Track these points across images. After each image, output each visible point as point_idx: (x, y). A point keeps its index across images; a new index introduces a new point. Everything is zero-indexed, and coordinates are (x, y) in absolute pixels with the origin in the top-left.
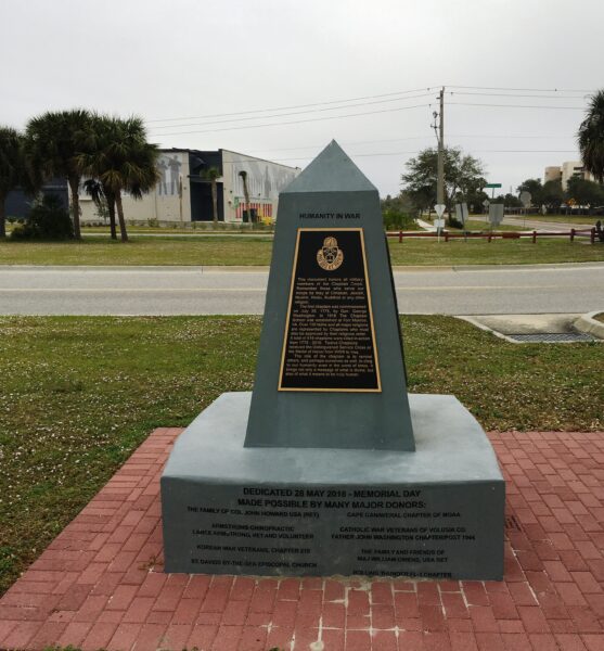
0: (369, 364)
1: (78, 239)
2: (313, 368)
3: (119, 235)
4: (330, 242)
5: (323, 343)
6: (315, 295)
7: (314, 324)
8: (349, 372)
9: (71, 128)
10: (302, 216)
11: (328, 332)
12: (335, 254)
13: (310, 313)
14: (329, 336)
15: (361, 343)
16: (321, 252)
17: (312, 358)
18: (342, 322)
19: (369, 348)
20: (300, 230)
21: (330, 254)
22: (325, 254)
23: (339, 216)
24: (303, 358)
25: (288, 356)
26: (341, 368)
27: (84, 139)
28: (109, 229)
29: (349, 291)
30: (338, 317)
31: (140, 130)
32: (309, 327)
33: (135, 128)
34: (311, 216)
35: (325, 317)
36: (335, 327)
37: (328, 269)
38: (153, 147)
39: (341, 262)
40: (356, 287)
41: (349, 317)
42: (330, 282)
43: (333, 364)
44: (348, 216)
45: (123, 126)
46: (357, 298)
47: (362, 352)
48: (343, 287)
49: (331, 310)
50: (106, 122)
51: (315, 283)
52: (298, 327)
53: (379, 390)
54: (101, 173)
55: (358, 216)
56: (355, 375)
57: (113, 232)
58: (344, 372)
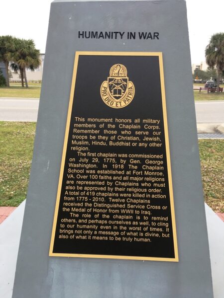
0: (164, 228)
1: (9, 87)
2: (93, 230)
3: (25, 86)
4: (118, 72)
5: (107, 200)
6: (97, 140)
7: (95, 177)
8: (139, 237)
9: (5, 42)
10: (81, 35)
11: (114, 186)
12: (125, 87)
13: (90, 162)
14: (114, 191)
15: (154, 202)
16: (105, 84)
17: (93, 218)
18: (132, 175)
19: (165, 208)
20: (78, 54)
21: (118, 87)
22: (111, 87)
23: (132, 35)
24: (81, 218)
25: (61, 214)
26: (128, 231)
27: (10, 47)
28: (21, 83)
29: (142, 137)
30: (126, 168)
31: (33, 44)
32: (88, 179)
33: (31, 43)
34: (94, 35)
35: (110, 167)
36: (122, 181)
37: (114, 106)
38: (38, 51)
39: (132, 97)
40: (151, 131)
41: (139, 169)
42: (117, 124)
43: (118, 226)
44: (143, 36)
45: (26, 42)
46: (151, 145)
47: (155, 213)
48: (133, 131)
49: (118, 160)
50: (19, 40)
51: (98, 124)
52: (75, 180)
53: (176, 259)
54: (17, 61)
55: (156, 35)
56: (146, 240)
57: (23, 84)
58: (133, 236)
